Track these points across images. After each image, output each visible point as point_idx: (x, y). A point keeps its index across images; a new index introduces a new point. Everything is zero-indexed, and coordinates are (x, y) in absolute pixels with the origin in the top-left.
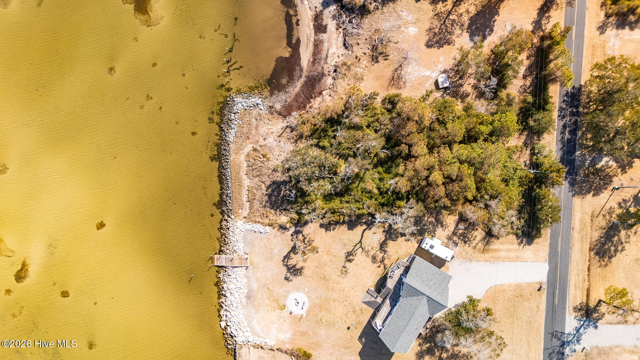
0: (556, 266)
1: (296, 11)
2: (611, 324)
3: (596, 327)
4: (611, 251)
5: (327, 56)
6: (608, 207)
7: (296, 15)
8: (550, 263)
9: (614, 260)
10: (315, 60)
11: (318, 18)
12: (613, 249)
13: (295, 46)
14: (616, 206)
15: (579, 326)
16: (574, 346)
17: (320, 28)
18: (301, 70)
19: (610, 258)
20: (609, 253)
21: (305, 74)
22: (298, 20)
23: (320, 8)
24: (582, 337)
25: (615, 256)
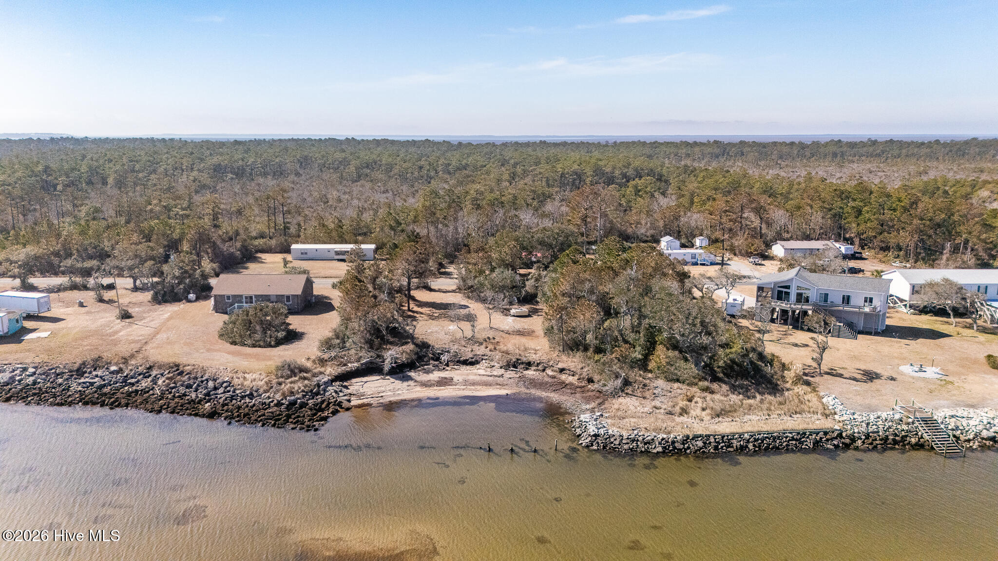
5: (491, 376)
10: (497, 384)
11: (425, 384)
17: (444, 382)
21: (523, 390)
22: (429, 398)
23: (411, 383)
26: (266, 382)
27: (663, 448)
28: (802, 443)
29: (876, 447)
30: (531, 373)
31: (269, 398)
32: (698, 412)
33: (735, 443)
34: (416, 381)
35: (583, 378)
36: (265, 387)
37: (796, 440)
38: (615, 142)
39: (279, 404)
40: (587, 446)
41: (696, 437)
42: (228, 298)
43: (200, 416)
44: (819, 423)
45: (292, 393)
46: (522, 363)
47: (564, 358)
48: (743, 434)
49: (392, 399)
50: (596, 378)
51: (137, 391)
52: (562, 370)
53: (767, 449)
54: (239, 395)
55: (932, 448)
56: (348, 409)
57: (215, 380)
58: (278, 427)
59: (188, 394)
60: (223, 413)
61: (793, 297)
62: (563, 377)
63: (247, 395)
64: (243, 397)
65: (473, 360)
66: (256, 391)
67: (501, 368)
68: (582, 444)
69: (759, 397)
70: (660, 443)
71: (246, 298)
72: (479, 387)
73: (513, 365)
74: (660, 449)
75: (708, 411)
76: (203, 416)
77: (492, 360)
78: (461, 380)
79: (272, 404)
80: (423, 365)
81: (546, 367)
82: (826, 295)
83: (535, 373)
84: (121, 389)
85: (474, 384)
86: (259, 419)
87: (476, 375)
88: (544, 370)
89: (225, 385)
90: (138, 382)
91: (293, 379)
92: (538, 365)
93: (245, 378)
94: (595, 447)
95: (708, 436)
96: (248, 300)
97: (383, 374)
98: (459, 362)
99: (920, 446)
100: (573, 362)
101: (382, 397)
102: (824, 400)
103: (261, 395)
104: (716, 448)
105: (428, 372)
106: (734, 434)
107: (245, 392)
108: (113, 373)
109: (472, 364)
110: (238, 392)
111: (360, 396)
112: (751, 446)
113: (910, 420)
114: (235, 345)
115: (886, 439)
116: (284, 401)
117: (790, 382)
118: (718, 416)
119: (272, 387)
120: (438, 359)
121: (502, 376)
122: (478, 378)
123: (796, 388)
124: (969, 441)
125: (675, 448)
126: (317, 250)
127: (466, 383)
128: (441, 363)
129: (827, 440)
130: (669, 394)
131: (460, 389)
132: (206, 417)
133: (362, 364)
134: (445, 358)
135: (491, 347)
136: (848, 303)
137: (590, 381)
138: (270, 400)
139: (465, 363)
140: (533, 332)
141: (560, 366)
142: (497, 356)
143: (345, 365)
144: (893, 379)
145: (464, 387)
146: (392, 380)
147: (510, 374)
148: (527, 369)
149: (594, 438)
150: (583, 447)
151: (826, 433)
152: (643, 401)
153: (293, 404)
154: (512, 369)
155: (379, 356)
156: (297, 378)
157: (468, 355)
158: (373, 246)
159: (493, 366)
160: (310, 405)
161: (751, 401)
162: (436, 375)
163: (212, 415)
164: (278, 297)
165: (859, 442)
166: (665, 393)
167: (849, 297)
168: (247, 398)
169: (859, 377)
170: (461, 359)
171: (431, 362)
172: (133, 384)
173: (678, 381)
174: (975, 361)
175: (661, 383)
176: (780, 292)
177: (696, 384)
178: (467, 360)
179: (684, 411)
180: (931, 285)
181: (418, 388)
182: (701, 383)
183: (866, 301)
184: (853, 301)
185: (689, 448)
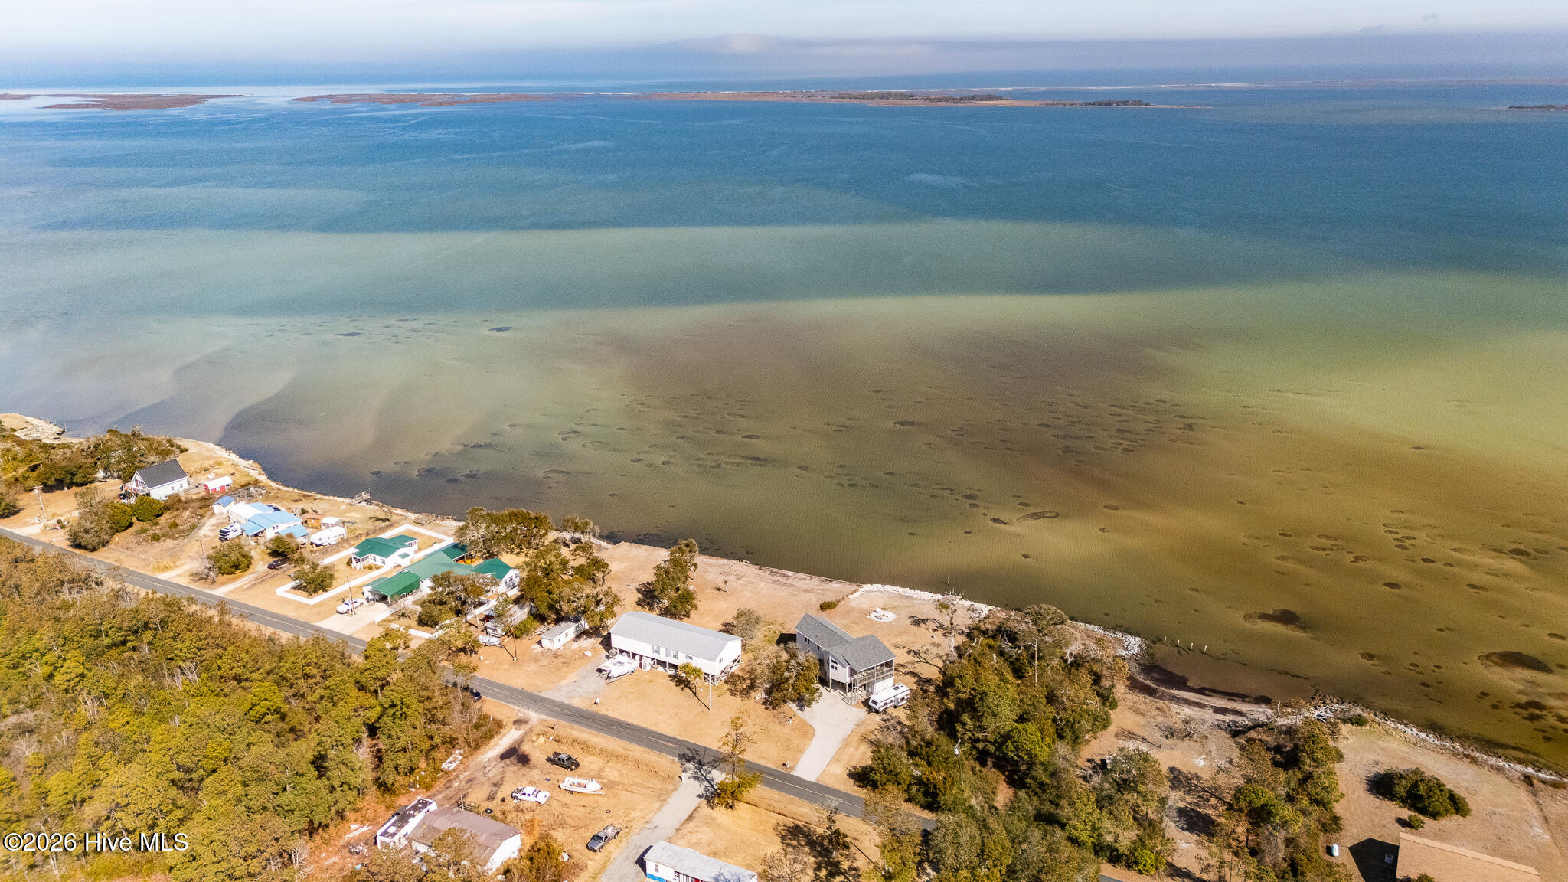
0: (806, 787)
1: (1249, 702)
2: (695, 810)
3: (700, 796)
4: (791, 840)
6: (858, 855)
7: (1243, 701)
8: (813, 783)
9: (779, 840)
12: (795, 843)
13: (1201, 691)
14: (855, 865)
15: (713, 783)
16: (691, 772)
18: (1169, 688)
19: (783, 838)
20: (789, 838)
24: (697, 782)
25: (782, 843)
34: (1246, 716)
72: (1192, 699)
78: (1207, 708)
105: (1234, 721)
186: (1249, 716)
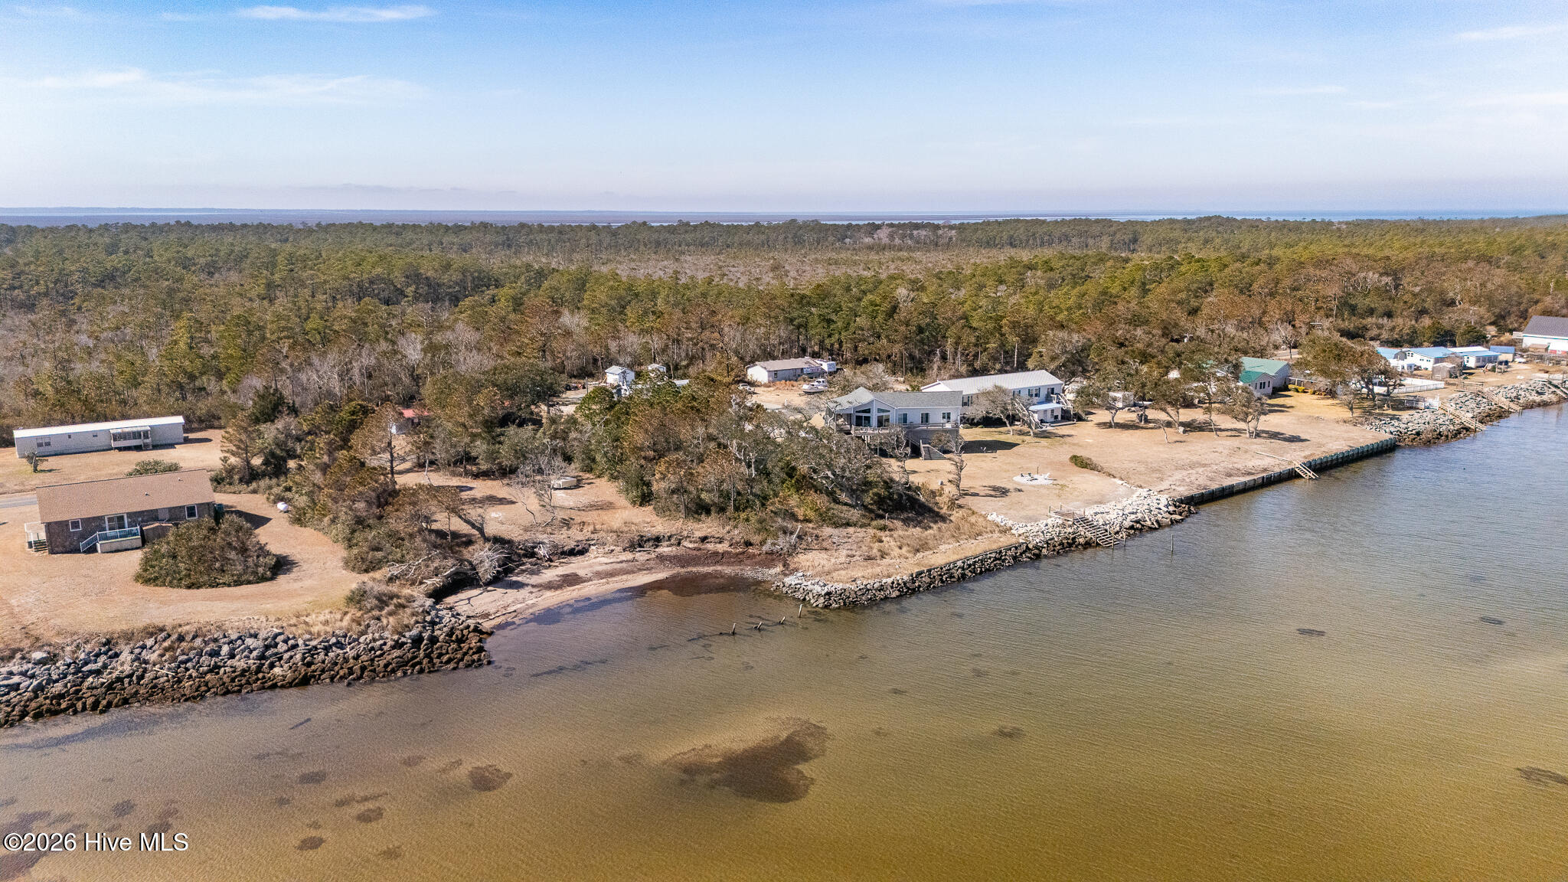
5: (621, 562)
10: (640, 570)
11: (549, 586)
17: (572, 580)
21: (679, 570)
26: (353, 620)
27: (899, 590)
28: (1004, 561)
29: (1058, 553)
30: (665, 549)
31: (374, 640)
32: (897, 551)
33: (957, 573)
34: (533, 586)
35: (737, 543)
36: (356, 628)
37: (999, 559)
38: (319, 225)
39: (398, 645)
40: (826, 607)
41: (919, 574)
42: (75, 524)
43: (282, 687)
44: (1005, 541)
45: (408, 627)
46: (649, 540)
47: (696, 526)
48: (955, 563)
49: (531, 611)
50: (756, 539)
51: (119, 680)
52: (704, 539)
53: (981, 572)
54: (319, 647)
55: (1098, 544)
56: (490, 634)
57: (255, 636)
58: (430, 672)
59: (222, 664)
60: (320, 675)
61: (874, 422)
62: (710, 546)
63: (334, 644)
64: (327, 649)
65: (580, 547)
66: (345, 636)
67: (624, 550)
68: (817, 606)
69: (935, 527)
70: (892, 587)
71: (110, 520)
72: (625, 577)
73: (639, 543)
74: (897, 593)
75: (905, 549)
76: (290, 685)
77: (604, 544)
78: (590, 575)
79: (385, 648)
80: (518, 566)
81: (680, 540)
82: (905, 415)
83: (670, 549)
84: (82, 682)
85: (612, 574)
86: (389, 669)
87: (601, 564)
88: (679, 544)
89: (280, 638)
90: (105, 666)
91: (387, 609)
92: (670, 538)
93: (306, 623)
94: (834, 605)
95: (929, 571)
96: (115, 523)
97: (481, 586)
98: (563, 553)
99: (1088, 545)
100: (709, 526)
101: (515, 611)
102: (989, 518)
103: (357, 640)
104: (941, 580)
105: (537, 573)
106: (949, 564)
107: (328, 641)
108: (41, 662)
109: (583, 552)
110: (314, 643)
111: (486, 616)
112: (967, 572)
113: (1071, 523)
114: (198, 588)
115: (1061, 544)
116: (403, 639)
117: (946, 507)
118: (918, 551)
119: (368, 626)
120: (533, 555)
121: (634, 560)
122: (609, 568)
123: (954, 512)
124: (1117, 533)
125: (908, 588)
126: (70, 437)
127: (599, 575)
128: (538, 559)
129: (1021, 554)
130: (850, 540)
131: (603, 584)
132: (296, 685)
133: (447, 577)
134: (542, 552)
135: (591, 528)
136: (927, 421)
137: (748, 544)
138: (382, 642)
139: (572, 553)
140: (611, 503)
141: (698, 534)
142: (611, 538)
143: (421, 583)
144: (1020, 490)
145: (604, 580)
146: (501, 591)
147: (641, 556)
148: (657, 546)
149: (827, 597)
150: (822, 608)
151: (1016, 548)
152: (829, 553)
153: (417, 641)
154: (638, 549)
155: (462, 561)
156: (392, 607)
157: (572, 544)
158: (180, 419)
159: (612, 551)
160: (442, 637)
161: (930, 531)
162: (549, 575)
163: (304, 682)
164: (173, 510)
165: (1044, 551)
166: (846, 540)
167: (927, 414)
168: (334, 648)
169: (993, 493)
170: (565, 549)
171: (525, 560)
172: (98, 673)
173: (848, 525)
174: (1062, 464)
175: (828, 531)
176: (859, 418)
177: (869, 525)
178: (574, 549)
179: (883, 555)
180: (986, 394)
181: (548, 594)
182: (874, 523)
183: (944, 417)
184: (931, 420)
185: (920, 586)
186: (529, 589)
